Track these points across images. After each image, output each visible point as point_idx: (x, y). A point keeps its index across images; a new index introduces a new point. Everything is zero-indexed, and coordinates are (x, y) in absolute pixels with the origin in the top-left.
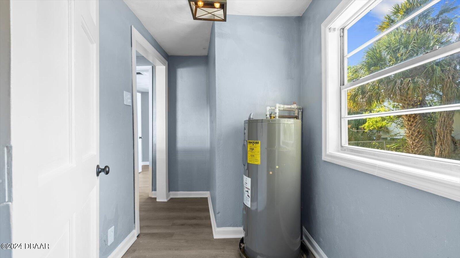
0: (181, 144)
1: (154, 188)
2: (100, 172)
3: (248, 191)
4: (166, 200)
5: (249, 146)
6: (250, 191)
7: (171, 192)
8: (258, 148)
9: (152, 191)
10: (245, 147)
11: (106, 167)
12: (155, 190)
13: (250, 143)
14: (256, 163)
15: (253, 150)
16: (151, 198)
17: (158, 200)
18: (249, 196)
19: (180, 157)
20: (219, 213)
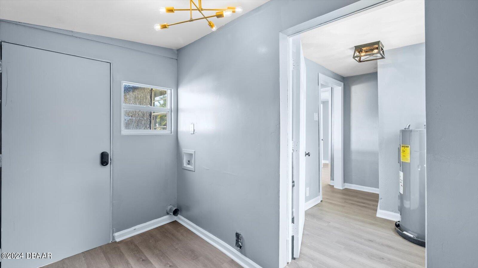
0: (355, 146)
1: (332, 178)
2: (306, 155)
3: (401, 182)
4: (341, 188)
5: (402, 149)
6: (402, 182)
7: (346, 184)
8: (408, 150)
9: (331, 180)
10: (399, 150)
11: (309, 153)
12: (333, 180)
13: (403, 146)
14: (407, 161)
15: (405, 152)
16: (330, 185)
17: (335, 187)
18: (402, 186)
19: (354, 157)
20: (381, 199)
